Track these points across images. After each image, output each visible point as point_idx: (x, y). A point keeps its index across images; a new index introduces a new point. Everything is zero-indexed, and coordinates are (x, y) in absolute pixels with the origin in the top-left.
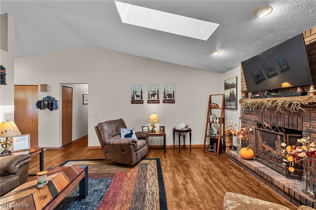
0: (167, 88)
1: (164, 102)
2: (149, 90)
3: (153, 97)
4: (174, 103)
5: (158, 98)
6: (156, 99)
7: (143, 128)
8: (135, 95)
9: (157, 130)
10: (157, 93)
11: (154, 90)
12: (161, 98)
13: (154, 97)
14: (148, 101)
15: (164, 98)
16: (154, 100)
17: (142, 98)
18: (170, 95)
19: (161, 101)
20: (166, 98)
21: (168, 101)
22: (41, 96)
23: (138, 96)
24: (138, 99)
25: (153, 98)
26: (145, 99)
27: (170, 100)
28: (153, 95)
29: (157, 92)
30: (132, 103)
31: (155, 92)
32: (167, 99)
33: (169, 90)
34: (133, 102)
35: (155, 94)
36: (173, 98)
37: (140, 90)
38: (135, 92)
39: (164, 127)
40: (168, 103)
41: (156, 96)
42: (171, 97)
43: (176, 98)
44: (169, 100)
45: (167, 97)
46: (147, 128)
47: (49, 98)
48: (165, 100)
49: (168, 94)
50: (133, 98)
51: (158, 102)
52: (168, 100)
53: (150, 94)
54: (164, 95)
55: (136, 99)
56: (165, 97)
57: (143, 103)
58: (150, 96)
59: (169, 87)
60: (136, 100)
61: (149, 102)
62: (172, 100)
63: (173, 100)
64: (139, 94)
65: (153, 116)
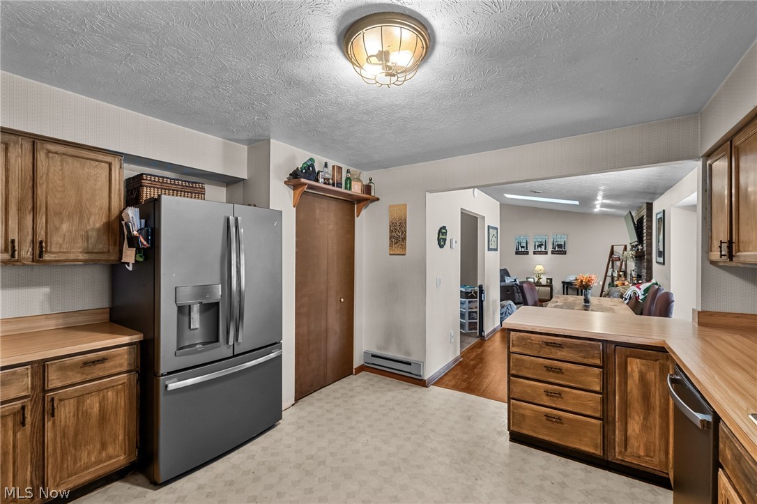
0: (557, 238)
1: (553, 253)
2: (535, 240)
4: (565, 254)
5: (545, 249)
6: (543, 250)
7: (528, 278)
8: (520, 246)
9: (544, 281)
10: (544, 244)
11: (540, 240)
12: (550, 249)
14: (534, 251)
16: (541, 251)
17: (527, 249)
18: (560, 246)
19: (549, 252)
23: (522, 247)
24: (523, 250)
25: (539, 249)
26: (531, 250)
27: (560, 251)
28: (540, 246)
29: (544, 242)
30: (516, 254)
33: (559, 240)
34: (518, 253)
35: (542, 245)
36: (564, 249)
37: (525, 241)
38: (519, 243)
39: (551, 280)
40: (557, 254)
41: (543, 247)
42: (561, 248)
43: (568, 249)
45: (556, 247)
46: (532, 279)
48: (554, 251)
49: (558, 244)
50: (517, 249)
51: (546, 253)
52: (557, 251)
53: (536, 245)
54: (553, 245)
56: (554, 248)
57: (528, 254)
58: (537, 247)
59: (559, 236)
60: (521, 251)
61: (535, 253)
62: (562, 251)
64: (524, 245)
65: (539, 268)
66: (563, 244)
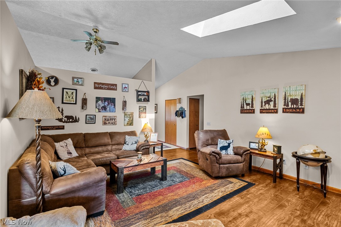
0: (290, 91)
1: (284, 111)
2: (262, 95)
3: (267, 105)
4: (303, 112)
5: (275, 106)
6: (272, 107)
7: (251, 143)
8: (245, 103)
9: (269, 149)
10: (273, 99)
11: (268, 95)
12: (281, 106)
13: (269, 104)
14: (261, 109)
15: (284, 105)
16: (269, 109)
17: (252, 107)
18: (294, 101)
19: (280, 110)
20: (288, 105)
21: (290, 110)
22: (178, 107)
23: (248, 104)
24: (248, 107)
25: (267, 107)
26: (257, 107)
27: (295, 109)
28: (268, 102)
29: (273, 97)
30: (241, 113)
31: (271, 98)
32: (290, 106)
33: (293, 93)
34: (243, 111)
35: (271, 101)
36: (301, 105)
37: (250, 97)
38: (244, 100)
40: (291, 112)
42: (297, 104)
43: (307, 105)
44: (293, 108)
45: (290, 104)
46: (257, 145)
47: (182, 108)
48: (286, 109)
49: (292, 100)
50: (242, 107)
51: (276, 111)
52: (291, 108)
53: (264, 101)
54: (285, 101)
55: (245, 108)
56: (286, 104)
57: (254, 112)
58: (264, 104)
59: (293, 88)
61: (262, 111)
62: (298, 108)
63: (300, 109)
64: (249, 101)
65: (263, 130)
66: (299, 98)
